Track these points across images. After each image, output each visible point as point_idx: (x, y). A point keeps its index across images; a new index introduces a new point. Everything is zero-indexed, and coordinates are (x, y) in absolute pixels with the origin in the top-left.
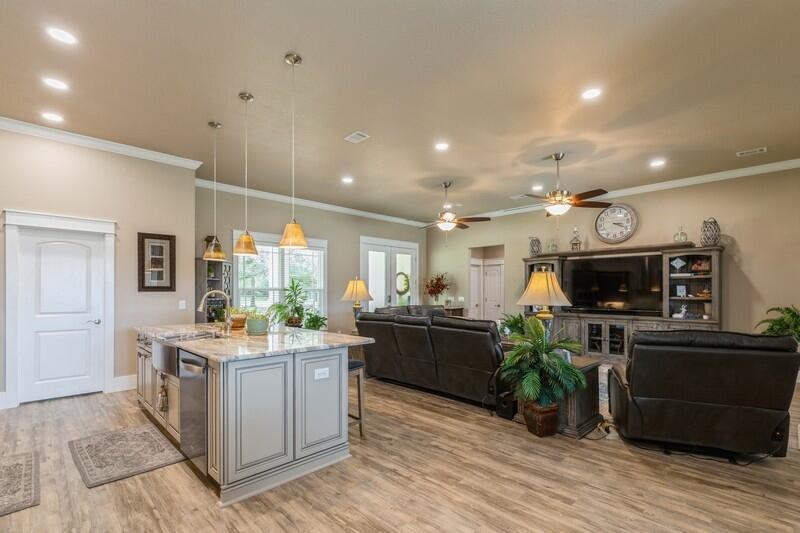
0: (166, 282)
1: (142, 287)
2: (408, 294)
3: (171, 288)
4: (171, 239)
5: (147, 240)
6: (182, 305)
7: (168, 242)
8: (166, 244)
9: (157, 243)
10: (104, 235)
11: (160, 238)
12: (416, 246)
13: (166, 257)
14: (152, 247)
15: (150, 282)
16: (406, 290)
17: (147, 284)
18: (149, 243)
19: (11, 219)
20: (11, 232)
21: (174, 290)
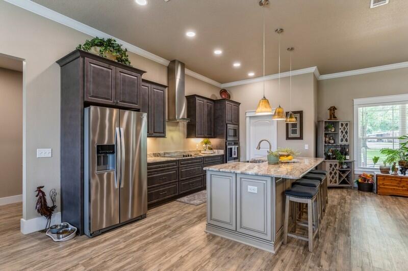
0: (298, 135)
1: (288, 138)
3: (301, 138)
4: (301, 112)
6: (306, 147)
7: (299, 114)
11: (295, 113)
13: (298, 123)
15: (291, 135)
17: (289, 137)
19: (248, 115)
20: (248, 119)
21: (302, 139)
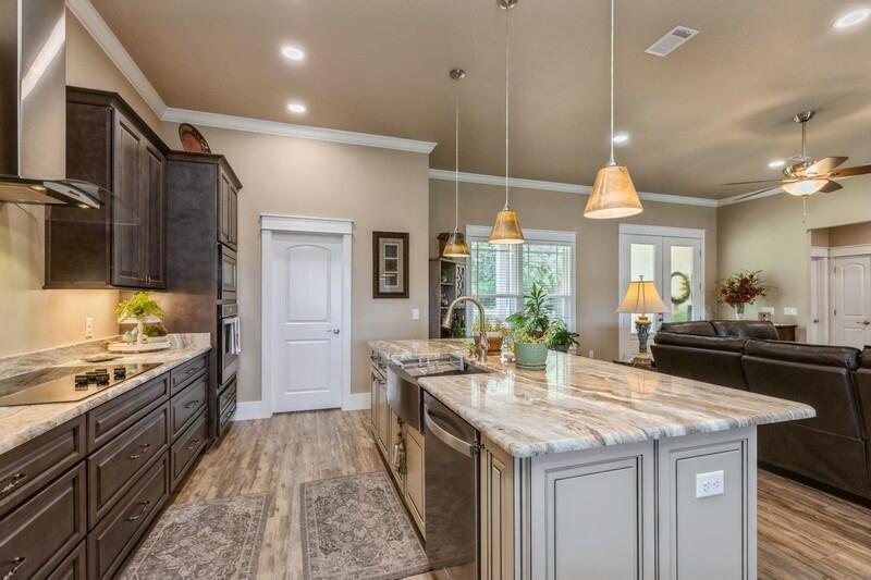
0: (399, 288)
1: (378, 294)
2: (688, 302)
3: (404, 294)
4: (405, 237)
5: (381, 240)
6: (416, 314)
7: (401, 241)
8: (399, 243)
9: (391, 242)
10: (341, 236)
11: (394, 237)
12: (701, 233)
13: (399, 259)
14: (387, 247)
15: (385, 288)
16: (685, 298)
17: (381, 290)
18: (383, 242)
19: (267, 224)
20: (267, 237)
21: (408, 297)
